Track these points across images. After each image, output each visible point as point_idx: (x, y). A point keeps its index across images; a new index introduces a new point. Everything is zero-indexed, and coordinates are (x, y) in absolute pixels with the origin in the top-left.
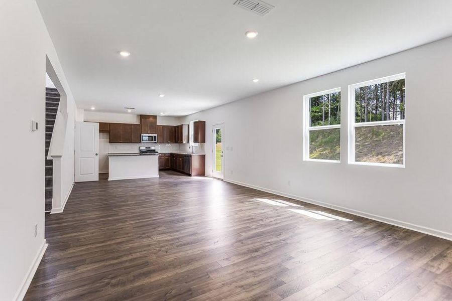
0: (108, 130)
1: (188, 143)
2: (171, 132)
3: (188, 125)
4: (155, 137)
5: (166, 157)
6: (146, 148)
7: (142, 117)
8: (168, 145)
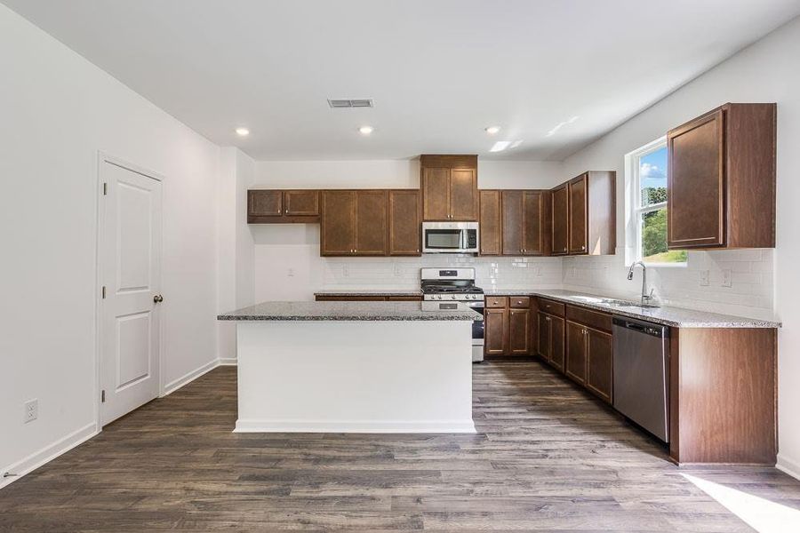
0: (317, 213)
1: (612, 251)
2: (531, 215)
3: (613, 175)
4: (472, 233)
5: (514, 311)
6: (442, 273)
7: (432, 164)
8: (521, 263)
